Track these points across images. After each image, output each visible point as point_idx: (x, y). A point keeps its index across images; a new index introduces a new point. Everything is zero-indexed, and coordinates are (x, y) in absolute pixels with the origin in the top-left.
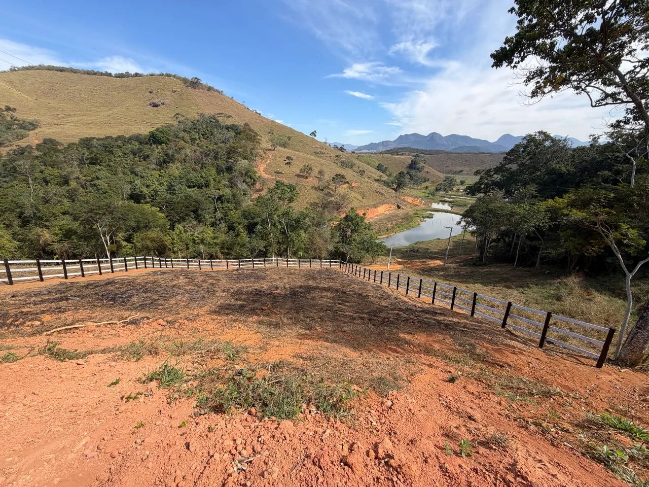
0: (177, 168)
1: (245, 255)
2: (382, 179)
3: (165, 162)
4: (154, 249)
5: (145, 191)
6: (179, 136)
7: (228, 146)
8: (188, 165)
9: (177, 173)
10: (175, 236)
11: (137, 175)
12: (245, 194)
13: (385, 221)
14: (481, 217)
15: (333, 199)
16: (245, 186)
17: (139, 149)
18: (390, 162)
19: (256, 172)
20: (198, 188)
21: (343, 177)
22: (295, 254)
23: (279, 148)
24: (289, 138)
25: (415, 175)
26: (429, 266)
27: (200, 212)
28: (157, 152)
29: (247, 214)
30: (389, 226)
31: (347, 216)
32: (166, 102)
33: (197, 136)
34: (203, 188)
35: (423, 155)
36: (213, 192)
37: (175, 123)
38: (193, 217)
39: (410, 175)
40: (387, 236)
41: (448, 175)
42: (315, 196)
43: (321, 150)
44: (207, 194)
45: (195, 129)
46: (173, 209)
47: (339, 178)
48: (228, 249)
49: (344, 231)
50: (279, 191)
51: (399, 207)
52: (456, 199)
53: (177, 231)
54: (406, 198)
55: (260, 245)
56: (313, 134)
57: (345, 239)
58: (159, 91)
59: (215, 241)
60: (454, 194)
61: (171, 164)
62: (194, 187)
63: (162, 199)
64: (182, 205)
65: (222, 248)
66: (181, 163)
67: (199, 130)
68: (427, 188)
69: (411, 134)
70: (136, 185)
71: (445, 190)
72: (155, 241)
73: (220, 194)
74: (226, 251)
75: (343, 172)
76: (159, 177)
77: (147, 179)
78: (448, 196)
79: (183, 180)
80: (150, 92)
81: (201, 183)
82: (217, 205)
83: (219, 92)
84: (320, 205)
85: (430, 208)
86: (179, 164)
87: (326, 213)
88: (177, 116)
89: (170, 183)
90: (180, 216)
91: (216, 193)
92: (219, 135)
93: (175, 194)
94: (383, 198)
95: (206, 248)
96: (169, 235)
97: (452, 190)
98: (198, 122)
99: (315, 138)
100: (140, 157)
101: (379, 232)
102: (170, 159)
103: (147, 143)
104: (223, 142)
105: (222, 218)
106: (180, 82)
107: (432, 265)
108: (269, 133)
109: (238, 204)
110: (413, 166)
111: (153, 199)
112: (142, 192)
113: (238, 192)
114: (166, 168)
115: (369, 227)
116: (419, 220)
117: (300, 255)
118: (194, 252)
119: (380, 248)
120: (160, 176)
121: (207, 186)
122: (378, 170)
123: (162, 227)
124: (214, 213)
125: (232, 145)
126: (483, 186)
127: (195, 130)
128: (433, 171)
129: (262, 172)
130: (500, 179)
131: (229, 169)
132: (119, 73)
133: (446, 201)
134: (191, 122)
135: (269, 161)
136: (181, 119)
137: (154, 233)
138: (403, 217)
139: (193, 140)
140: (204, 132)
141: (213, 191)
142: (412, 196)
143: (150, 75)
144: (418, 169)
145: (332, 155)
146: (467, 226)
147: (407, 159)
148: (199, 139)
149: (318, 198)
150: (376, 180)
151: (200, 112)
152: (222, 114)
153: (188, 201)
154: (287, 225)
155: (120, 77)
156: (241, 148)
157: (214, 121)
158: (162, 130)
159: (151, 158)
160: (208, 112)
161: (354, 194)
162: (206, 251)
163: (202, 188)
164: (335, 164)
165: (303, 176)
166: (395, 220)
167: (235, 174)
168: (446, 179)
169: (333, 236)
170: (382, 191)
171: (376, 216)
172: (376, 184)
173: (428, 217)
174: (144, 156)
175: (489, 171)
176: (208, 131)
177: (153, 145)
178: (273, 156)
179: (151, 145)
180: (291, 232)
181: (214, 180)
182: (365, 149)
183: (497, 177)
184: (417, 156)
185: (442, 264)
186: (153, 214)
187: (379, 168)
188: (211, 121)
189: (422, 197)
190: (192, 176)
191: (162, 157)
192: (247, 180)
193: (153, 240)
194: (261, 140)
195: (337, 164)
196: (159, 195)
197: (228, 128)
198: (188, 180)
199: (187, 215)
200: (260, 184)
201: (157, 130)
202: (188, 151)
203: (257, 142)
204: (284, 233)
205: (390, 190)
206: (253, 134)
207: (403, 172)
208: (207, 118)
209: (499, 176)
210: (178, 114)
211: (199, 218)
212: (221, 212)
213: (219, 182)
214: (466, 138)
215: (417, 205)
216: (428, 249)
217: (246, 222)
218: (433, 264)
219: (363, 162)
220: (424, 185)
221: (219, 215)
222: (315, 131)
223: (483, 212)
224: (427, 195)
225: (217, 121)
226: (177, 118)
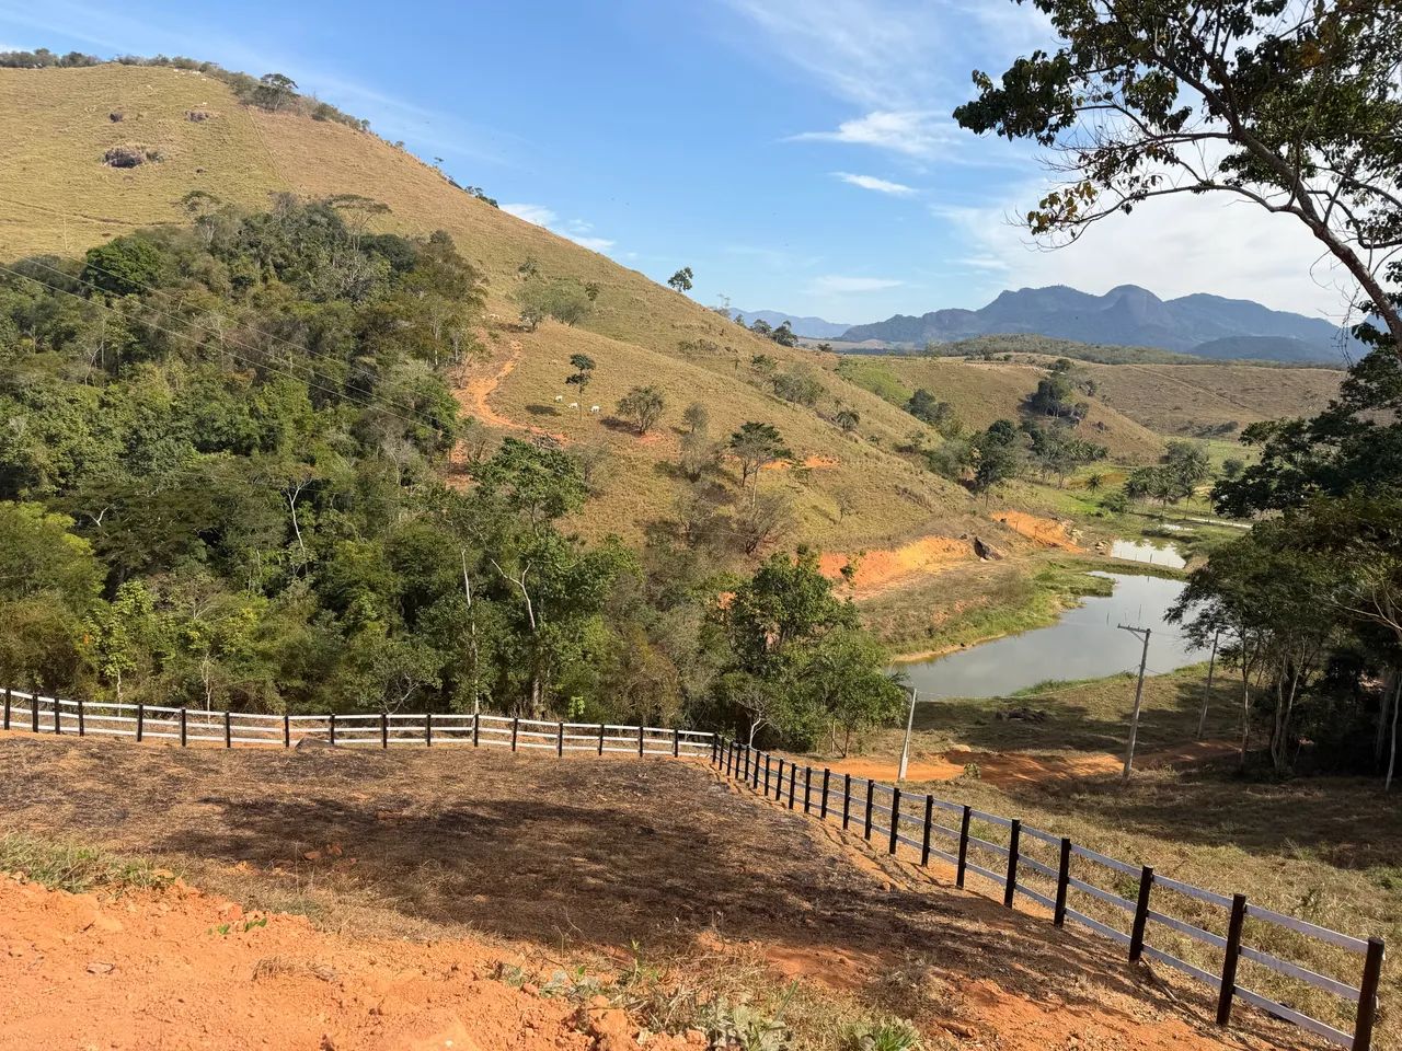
0: (171, 380)
1: (363, 700)
2: (925, 446)
3: (129, 356)
4: (29, 667)
5: (41, 454)
6: (194, 267)
7: (363, 307)
8: (209, 368)
9: (165, 396)
10: (114, 622)
11: (19, 398)
12: (406, 482)
13: (923, 601)
14: (1249, 595)
15: (729, 510)
16: (409, 454)
17: (42, 307)
18: (958, 386)
19: (455, 405)
20: (235, 452)
21: (771, 433)
22: (559, 704)
23: (550, 324)
24: (593, 291)
25: (1054, 436)
26: (1071, 776)
27: (231, 539)
28: (106, 318)
29: (405, 553)
30: (939, 617)
31: (766, 572)
32: (166, 150)
33: (255, 271)
34: (255, 452)
35: (1085, 363)
36: (289, 468)
37: (186, 223)
38: (204, 556)
39: (1034, 436)
40: (928, 654)
41: (1180, 440)
42: (667, 499)
43: (704, 337)
44: (264, 476)
45: (251, 245)
46: (131, 525)
47: (757, 438)
48: (305, 677)
49: (756, 630)
50: (510, 475)
51: (980, 550)
52: (1206, 529)
53: (126, 604)
54: (1011, 517)
55: (426, 664)
56: (682, 279)
57: (755, 659)
58: (145, 114)
59: (263, 645)
60: (1200, 508)
61: (149, 365)
62: (220, 447)
63: (96, 488)
64: (165, 511)
65: (287, 672)
66: (187, 361)
67: (267, 250)
68: (1094, 483)
69: (1043, 289)
70: (12, 433)
71: (1163, 493)
72: (37, 636)
73: (314, 477)
74: (298, 683)
75: (775, 415)
76: (101, 407)
77: (55, 412)
78: (1175, 517)
79: (183, 423)
80: (114, 118)
81: (249, 436)
82: (300, 516)
83: (355, 125)
84: (682, 530)
85: (1103, 559)
86: (178, 366)
87: (703, 561)
88: (196, 199)
89: (135, 432)
90: (152, 553)
91: (301, 474)
92: (331, 272)
93: (148, 471)
94: (925, 515)
95: (226, 672)
96: (94, 616)
97: (1189, 493)
98: (266, 222)
99: (684, 292)
100: (40, 334)
101: (899, 640)
102: (148, 348)
103: (74, 290)
104: (347, 294)
105: (311, 565)
106: (221, 87)
107: (1081, 772)
108: (521, 269)
109: (375, 517)
110: (1043, 401)
111: (66, 486)
112: (26, 458)
113: (382, 474)
114: (131, 377)
115: (846, 617)
116: (1057, 603)
117: (577, 710)
118: (180, 685)
119: (878, 695)
120: (103, 404)
121: (269, 444)
122: (913, 412)
123: (75, 589)
124: (285, 545)
125: (380, 306)
126: (1274, 484)
127: (254, 251)
128: (1119, 422)
129: (480, 404)
130: (1339, 459)
131: (360, 389)
132: (14, 54)
133: (1166, 536)
134: (244, 221)
135: (508, 367)
136: (207, 209)
137: (40, 609)
138: (995, 588)
139: (239, 282)
140: (283, 256)
141: (290, 464)
142: (1035, 512)
143: (121, 61)
144: (1064, 414)
145: (745, 354)
146: (1204, 628)
147: (1025, 376)
148: (265, 279)
149: (678, 505)
150: (900, 450)
151: (278, 188)
152: (356, 197)
153: (192, 497)
154: (535, 597)
155: (14, 66)
156: (409, 319)
157: (324, 221)
158: (132, 246)
159: (81, 340)
160: (308, 189)
161: (811, 496)
162: (223, 681)
163: (248, 455)
164: (749, 388)
165: (627, 427)
166: (964, 596)
167: (377, 407)
168: (1173, 452)
169: (706, 642)
170: (918, 489)
171: (891, 579)
172: (901, 463)
173: (1094, 593)
174: (58, 335)
175: (1295, 429)
176: (299, 253)
177: (95, 297)
178: (525, 350)
179: (88, 295)
180: (548, 621)
181: (299, 424)
182: (871, 337)
183: (1328, 452)
184: (1062, 365)
185: (1121, 766)
186: (49, 538)
187: (917, 405)
188: (312, 222)
189: (1074, 517)
190: (221, 410)
191: (119, 339)
192: (421, 433)
193: (31, 633)
194: (486, 294)
195: (758, 386)
196: (85, 472)
197: (371, 246)
198: (200, 423)
199: (182, 548)
200: (469, 446)
201: (119, 243)
202: (218, 320)
203: (470, 300)
204: (522, 626)
205: (952, 487)
206: (458, 272)
207: (1007, 424)
208: (300, 209)
209: (1334, 450)
210: (198, 194)
211: (223, 562)
212: (310, 544)
213: (316, 434)
214: (1248, 310)
215: (1055, 545)
216: (1082, 710)
217: (397, 583)
218: (1090, 766)
219: (858, 384)
220: (1085, 472)
221: (302, 552)
222: (688, 270)
223: (1256, 577)
224: (1096, 510)
225: (334, 222)
226: (193, 207)
